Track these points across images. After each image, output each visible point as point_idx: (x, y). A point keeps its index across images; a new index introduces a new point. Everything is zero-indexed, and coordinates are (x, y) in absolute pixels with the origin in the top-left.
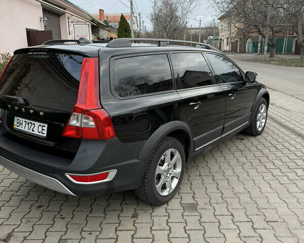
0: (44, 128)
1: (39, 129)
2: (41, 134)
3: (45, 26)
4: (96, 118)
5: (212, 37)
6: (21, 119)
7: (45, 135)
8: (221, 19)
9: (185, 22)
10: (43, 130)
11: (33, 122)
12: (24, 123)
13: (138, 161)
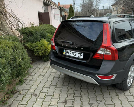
0: (81, 54)
1: (79, 55)
2: (79, 57)
3: (44, 10)
4: (111, 50)
5: (108, 14)
6: (68, 51)
7: (82, 58)
8: (112, 5)
9: (98, 7)
10: (81, 55)
11: (75, 52)
12: (70, 53)
13: (124, 70)
